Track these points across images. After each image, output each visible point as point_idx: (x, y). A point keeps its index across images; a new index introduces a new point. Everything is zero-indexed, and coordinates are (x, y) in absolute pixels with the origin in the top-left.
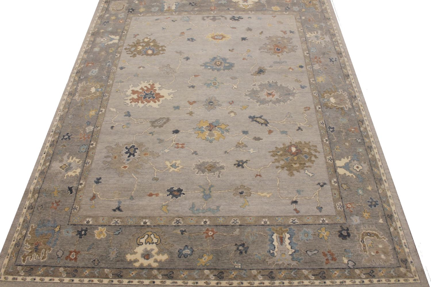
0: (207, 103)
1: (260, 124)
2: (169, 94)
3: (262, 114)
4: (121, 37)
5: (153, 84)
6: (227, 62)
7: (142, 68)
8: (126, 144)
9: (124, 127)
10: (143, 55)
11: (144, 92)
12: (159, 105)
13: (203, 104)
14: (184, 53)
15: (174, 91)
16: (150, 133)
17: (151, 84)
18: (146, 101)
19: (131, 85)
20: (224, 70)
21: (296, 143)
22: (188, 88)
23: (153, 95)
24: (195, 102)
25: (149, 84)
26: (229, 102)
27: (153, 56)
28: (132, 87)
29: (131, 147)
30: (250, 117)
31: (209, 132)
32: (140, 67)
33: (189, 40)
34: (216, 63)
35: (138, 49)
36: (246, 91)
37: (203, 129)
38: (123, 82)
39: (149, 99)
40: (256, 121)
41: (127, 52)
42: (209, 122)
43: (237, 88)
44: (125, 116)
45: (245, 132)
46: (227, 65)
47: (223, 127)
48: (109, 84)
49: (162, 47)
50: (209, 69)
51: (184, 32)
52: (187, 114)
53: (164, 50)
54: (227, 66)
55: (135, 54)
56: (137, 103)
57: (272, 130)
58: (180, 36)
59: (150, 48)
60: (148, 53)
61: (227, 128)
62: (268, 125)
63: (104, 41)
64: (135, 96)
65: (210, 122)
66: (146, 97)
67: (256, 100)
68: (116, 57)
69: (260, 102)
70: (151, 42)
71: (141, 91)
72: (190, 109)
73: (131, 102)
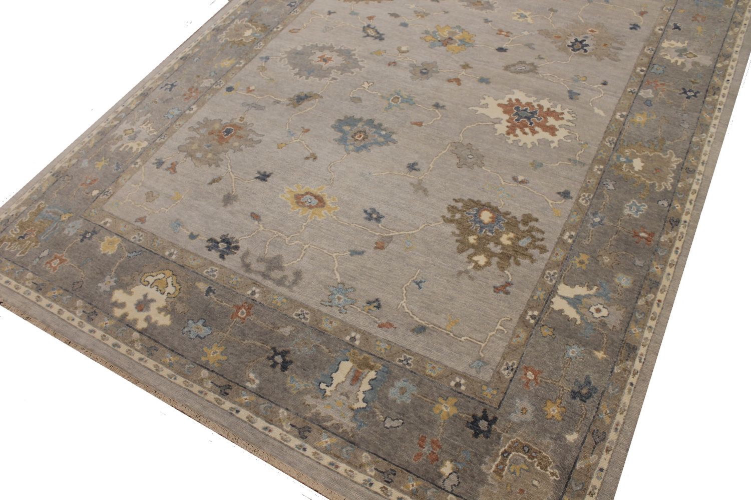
0: (429, 74)
1: (376, 28)
2: (486, 106)
3: (361, 38)
4: (548, 301)
5: (508, 134)
6: (341, 134)
7: (520, 178)
8: (586, 55)
9: (584, 79)
10: (507, 213)
11: (531, 124)
12: (513, 93)
13: (437, 75)
14: (411, 184)
15: (476, 108)
16: (542, 58)
17: (511, 135)
18: (533, 106)
19: (554, 148)
20: (361, 120)
21: (350, 2)
22: (447, 108)
23: (516, 114)
24: (449, 81)
25: (516, 136)
26: (395, 65)
27: (483, 203)
28: (553, 142)
29: (579, 50)
30: (382, 39)
31: (454, 38)
32: (522, 182)
33: (379, 219)
34: (364, 139)
35: (511, 235)
36: (355, 74)
37: (459, 43)
38: (570, 160)
39: (527, 109)
40: (378, 33)
41: (542, 240)
42: (445, 48)
43: (366, 83)
44: (579, 94)
45: (405, 25)
46: (347, 128)
47: (429, 38)
48: (602, 167)
49: (451, 221)
50: (385, 129)
51: (376, 248)
52: (471, 68)
53: (452, 209)
54: (350, 125)
55: (525, 223)
56: (552, 109)
57: (366, 19)
58: (392, 237)
59: (482, 228)
60: (491, 215)
61: (425, 35)
62: (366, 25)
63: (600, 307)
64: (551, 121)
65: (442, 48)
66: (531, 113)
67: (354, 57)
68: (573, 233)
69: (349, 53)
70: (473, 246)
71: (537, 129)
72: (463, 73)
73: (562, 113)
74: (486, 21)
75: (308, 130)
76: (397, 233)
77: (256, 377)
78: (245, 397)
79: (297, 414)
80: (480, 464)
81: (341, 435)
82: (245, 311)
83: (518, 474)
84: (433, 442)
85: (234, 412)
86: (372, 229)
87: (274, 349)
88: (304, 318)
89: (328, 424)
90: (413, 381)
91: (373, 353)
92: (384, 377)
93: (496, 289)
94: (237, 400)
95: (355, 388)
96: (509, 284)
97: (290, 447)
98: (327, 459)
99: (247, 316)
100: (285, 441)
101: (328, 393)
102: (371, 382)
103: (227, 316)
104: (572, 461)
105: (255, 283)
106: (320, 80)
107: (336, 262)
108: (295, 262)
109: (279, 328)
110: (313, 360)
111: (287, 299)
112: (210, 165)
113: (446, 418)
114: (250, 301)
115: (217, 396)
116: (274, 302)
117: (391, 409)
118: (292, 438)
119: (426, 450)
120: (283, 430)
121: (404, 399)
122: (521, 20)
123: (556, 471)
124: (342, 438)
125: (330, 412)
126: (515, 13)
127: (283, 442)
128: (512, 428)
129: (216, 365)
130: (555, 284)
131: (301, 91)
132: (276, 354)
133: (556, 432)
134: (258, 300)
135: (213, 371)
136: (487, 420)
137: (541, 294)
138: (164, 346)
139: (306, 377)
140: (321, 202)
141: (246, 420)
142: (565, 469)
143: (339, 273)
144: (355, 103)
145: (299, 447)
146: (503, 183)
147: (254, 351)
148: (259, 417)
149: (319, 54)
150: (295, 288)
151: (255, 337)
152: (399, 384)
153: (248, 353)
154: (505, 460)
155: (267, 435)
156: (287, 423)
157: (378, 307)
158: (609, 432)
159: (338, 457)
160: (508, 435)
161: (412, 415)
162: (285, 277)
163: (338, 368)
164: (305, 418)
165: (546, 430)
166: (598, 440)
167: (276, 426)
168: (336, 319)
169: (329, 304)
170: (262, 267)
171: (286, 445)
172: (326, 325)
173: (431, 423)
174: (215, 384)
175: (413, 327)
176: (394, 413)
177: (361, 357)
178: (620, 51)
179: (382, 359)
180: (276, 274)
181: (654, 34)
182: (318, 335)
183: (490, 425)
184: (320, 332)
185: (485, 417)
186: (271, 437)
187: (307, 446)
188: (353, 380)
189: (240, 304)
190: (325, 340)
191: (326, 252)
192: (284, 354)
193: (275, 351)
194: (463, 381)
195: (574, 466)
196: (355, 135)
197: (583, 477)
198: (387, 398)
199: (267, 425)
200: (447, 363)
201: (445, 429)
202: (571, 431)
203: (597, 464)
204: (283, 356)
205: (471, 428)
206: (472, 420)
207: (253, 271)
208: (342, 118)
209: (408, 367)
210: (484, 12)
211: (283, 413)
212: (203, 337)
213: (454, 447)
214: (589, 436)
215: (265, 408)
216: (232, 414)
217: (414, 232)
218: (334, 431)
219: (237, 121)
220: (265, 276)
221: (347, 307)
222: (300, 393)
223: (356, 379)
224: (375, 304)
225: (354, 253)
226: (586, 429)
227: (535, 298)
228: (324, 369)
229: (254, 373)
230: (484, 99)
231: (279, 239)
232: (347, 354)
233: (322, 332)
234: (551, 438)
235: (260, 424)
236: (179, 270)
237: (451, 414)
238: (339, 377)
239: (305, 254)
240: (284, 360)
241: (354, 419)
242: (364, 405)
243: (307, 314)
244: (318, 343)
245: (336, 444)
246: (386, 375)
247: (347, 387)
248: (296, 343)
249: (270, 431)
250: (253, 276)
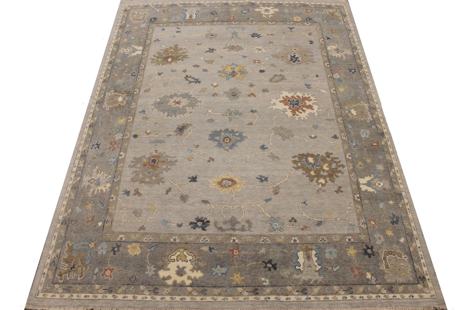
0: (237, 95)
1: (192, 76)
2: (274, 104)
3: (188, 85)
4: (359, 188)
5: (294, 115)
6: (217, 142)
7: (313, 136)
8: (300, 63)
9: (307, 76)
10: (318, 155)
11: (300, 107)
12: (283, 93)
13: (241, 94)
14: (269, 156)
15: (271, 107)
16: (283, 71)
17: (296, 116)
18: (295, 97)
19: (317, 116)
20: (221, 131)
21: (166, 64)
22: (257, 111)
23: (291, 104)
24: (249, 96)
25: (298, 115)
26: (217, 95)
27: (305, 154)
28: (314, 113)
29: (295, 61)
30: (199, 82)
31: (235, 71)
32: (315, 137)
33: (266, 179)
34: (230, 141)
35: (327, 165)
36: (200, 106)
37: (240, 73)
38: (327, 120)
39: (293, 100)
40: (195, 79)
41: (340, 162)
43: (209, 110)
44: (310, 85)
45: (205, 70)
46: (217, 138)
47: (223, 75)
48: (341, 118)
49: (298, 168)
50: (237, 132)
51: (275, 194)
52: (254, 85)
53: (294, 162)
54: (217, 136)
55: (329, 157)
56: (304, 96)
57: (183, 73)
58: (278, 186)
59: (313, 166)
60: (312, 159)
61: (220, 74)
62: (185, 76)
63: (379, 182)
64: (308, 103)
65: (234, 78)
66: (296, 101)
67: (192, 97)
68: (349, 154)
69: (188, 95)
70: (315, 176)
71: (304, 109)
72: (253, 89)
73: (310, 97)
74: (245, 57)
75: (198, 146)
76: (279, 183)
77: (265, 279)
78: (268, 290)
79: (296, 285)
80: (379, 267)
81: (321, 284)
82: (236, 251)
83: (394, 264)
84: (356, 268)
85: (268, 299)
86: (267, 186)
87: (264, 262)
88: (267, 241)
89: (312, 282)
90: (331, 246)
91: (308, 243)
92: (319, 251)
93: (337, 192)
94: (265, 293)
95: (311, 261)
96: (340, 187)
97: (303, 301)
98: (322, 298)
99: (239, 252)
100: (299, 299)
101: (302, 270)
102: (316, 256)
103: (229, 257)
104: (408, 249)
105: (231, 235)
106: (184, 115)
107: (262, 208)
108: (243, 216)
109: (259, 251)
110: (284, 258)
111: (252, 236)
112: (159, 183)
113: (354, 255)
114: (236, 245)
115: (254, 297)
116: (247, 240)
117: (331, 263)
118: (301, 296)
119: (356, 272)
120: (295, 295)
121: (334, 256)
122: (260, 52)
123: (405, 256)
124: (321, 285)
125: (309, 277)
126: (255, 49)
127: (298, 300)
128: (380, 248)
129: (243, 283)
130: (357, 180)
131: (178, 125)
132: (266, 264)
133: (395, 241)
134: (239, 243)
135: (243, 286)
136: (369, 249)
137: (355, 186)
138: (209, 287)
139: (287, 267)
140: (234, 182)
141: (276, 300)
142: (408, 253)
143: (267, 213)
144: (212, 122)
145: (307, 299)
146: (307, 141)
147: (255, 267)
148: (280, 295)
149: (172, 100)
150: (252, 229)
151: (250, 261)
152: (327, 251)
153: (253, 270)
154: (386, 261)
155: (290, 301)
156: (294, 292)
157: (295, 221)
158: (413, 232)
159: (326, 294)
160: (381, 251)
161: (341, 261)
162: (243, 226)
163: (298, 256)
164: (300, 285)
165: (392, 242)
166: (411, 237)
167: (291, 295)
168: (281, 235)
169: (273, 229)
170: (228, 226)
171: (301, 301)
172: (279, 240)
173: (350, 261)
174: (249, 292)
175: (316, 224)
176: (334, 264)
177: (304, 247)
178: (313, 57)
179: (313, 243)
180: (238, 226)
181: (321, 44)
182: (278, 246)
183: (372, 250)
184: (278, 244)
185: (368, 248)
186: (292, 301)
187: (310, 296)
188: (308, 259)
189: (232, 248)
190: (283, 247)
191: (253, 205)
192: (270, 262)
193: (265, 263)
194: (350, 237)
195: (410, 251)
196: (224, 140)
197: (416, 253)
198: (326, 259)
199: (286, 297)
200: (339, 233)
201: (357, 261)
202: (400, 238)
203: (416, 246)
204: (270, 263)
205: (366, 255)
206: (364, 252)
207: (225, 230)
208: (211, 133)
209: (325, 242)
210: (240, 52)
211: (289, 288)
212: (225, 273)
213: (365, 266)
214: (407, 237)
215: (280, 290)
216: (267, 301)
217: (286, 179)
218: (316, 284)
219: (154, 153)
220: (234, 230)
221: (282, 227)
222: (289, 276)
223: (309, 257)
224: (293, 221)
225: (267, 201)
226: (404, 235)
227: (354, 189)
228: (292, 260)
229: (263, 277)
230: (271, 100)
231: (227, 209)
232: (297, 248)
233: (279, 244)
234: (396, 244)
235: (283, 298)
236: (187, 246)
237: (355, 253)
238: (301, 260)
239: (244, 211)
240: (272, 264)
241: (320, 275)
242: (320, 267)
243: (267, 239)
244: (281, 250)
245: (321, 289)
246: (319, 250)
247: (308, 263)
248: (272, 254)
249: (290, 299)
250: (227, 232)
